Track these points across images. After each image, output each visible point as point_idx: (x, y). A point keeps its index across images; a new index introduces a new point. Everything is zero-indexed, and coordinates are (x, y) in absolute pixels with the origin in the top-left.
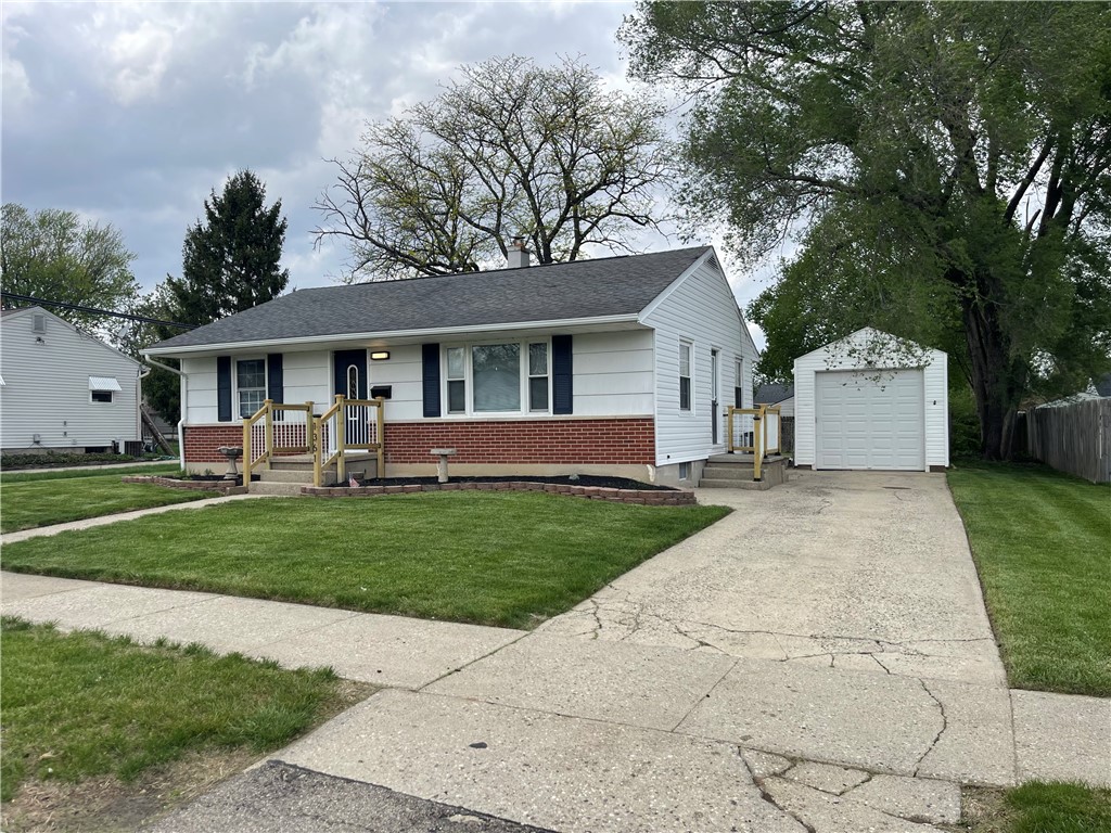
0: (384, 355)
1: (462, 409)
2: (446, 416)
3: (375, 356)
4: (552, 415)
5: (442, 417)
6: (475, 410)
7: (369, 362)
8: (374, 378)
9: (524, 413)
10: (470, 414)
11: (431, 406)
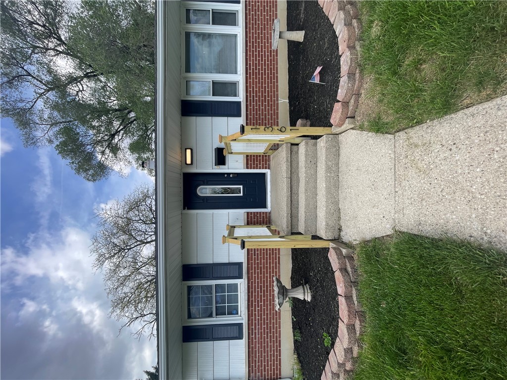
0: (189, 152)
1: (234, 85)
2: (241, 97)
3: (189, 161)
4: (241, 5)
5: (241, 100)
6: (236, 73)
7: (194, 170)
8: (208, 166)
9: (238, 30)
10: (239, 78)
11: (232, 110)
